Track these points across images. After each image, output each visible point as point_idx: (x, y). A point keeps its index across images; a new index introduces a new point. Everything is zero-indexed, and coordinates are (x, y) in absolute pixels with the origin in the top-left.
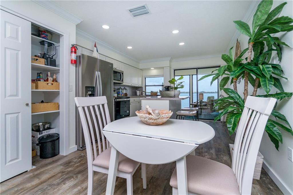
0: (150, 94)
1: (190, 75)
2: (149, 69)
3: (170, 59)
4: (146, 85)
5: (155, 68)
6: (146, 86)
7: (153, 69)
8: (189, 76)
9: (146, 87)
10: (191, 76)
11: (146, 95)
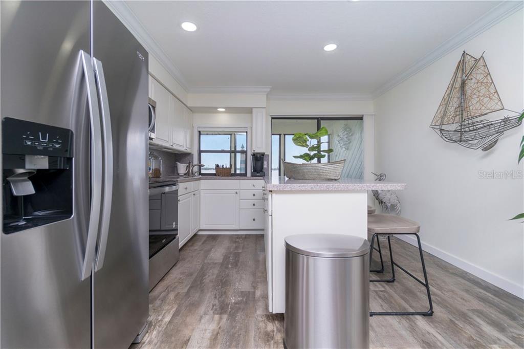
0: (214, 172)
1: (280, 135)
2: (213, 110)
3: (269, 90)
4: (201, 149)
5: (230, 110)
6: (200, 152)
7: (224, 110)
8: (278, 136)
9: (202, 154)
10: (282, 136)
11: (200, 174)
